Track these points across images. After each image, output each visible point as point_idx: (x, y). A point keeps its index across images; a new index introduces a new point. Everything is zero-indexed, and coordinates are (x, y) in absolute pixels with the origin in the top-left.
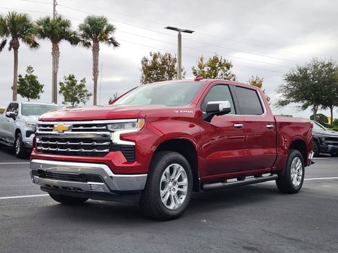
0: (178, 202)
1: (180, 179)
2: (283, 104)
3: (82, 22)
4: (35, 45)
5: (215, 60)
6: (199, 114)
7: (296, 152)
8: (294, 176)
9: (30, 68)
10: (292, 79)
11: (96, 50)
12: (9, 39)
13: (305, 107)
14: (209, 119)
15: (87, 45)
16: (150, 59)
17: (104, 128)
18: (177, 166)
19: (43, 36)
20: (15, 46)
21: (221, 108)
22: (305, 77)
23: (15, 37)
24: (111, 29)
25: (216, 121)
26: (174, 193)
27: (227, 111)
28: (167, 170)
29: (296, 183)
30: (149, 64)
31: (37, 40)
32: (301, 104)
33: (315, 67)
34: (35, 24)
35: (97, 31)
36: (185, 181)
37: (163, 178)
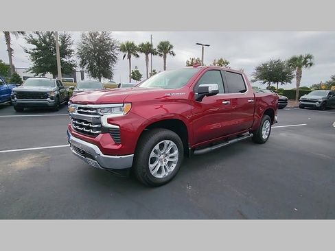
0: (169, 171)
1: (172, 151)
2: (253, 81)
3: (158, 44)
4: (138, 56)
5: (221, 60)
6: (192, 94)
7: (267, 116)
8: (264, 132)
9: (136, 67)
10: (259, 69)
11: (165, 57)
12: (127, 54)
13: (264, 83)
14: (200, 99)
15: (161, 55)
16: (190, 61)
17: (94, 111)
18: (167, 142)
19: (141, 52)
20: (129, 57)
21: (210, 90)
22: (266, 68)
23: (129, 53)
24: (171, 47)
25: (206, 100)
26: (164, 163)
27: (215, 93)
28: (157, 147)
29: (265, 137)
30: (190, 63)
31: (138, 53)
32: (262, 81)
33: (271, 62)
34: (138, 46)
35: (165, 48)
36: (176, 152)
37: (152, 154)
